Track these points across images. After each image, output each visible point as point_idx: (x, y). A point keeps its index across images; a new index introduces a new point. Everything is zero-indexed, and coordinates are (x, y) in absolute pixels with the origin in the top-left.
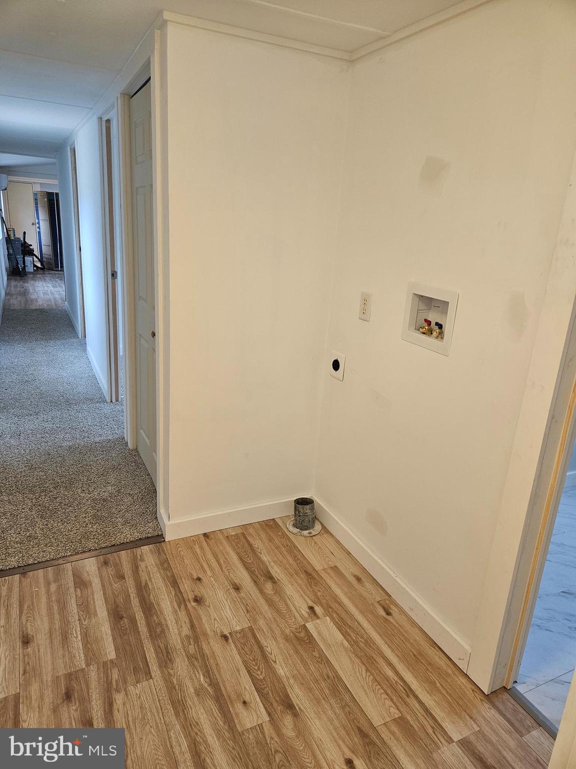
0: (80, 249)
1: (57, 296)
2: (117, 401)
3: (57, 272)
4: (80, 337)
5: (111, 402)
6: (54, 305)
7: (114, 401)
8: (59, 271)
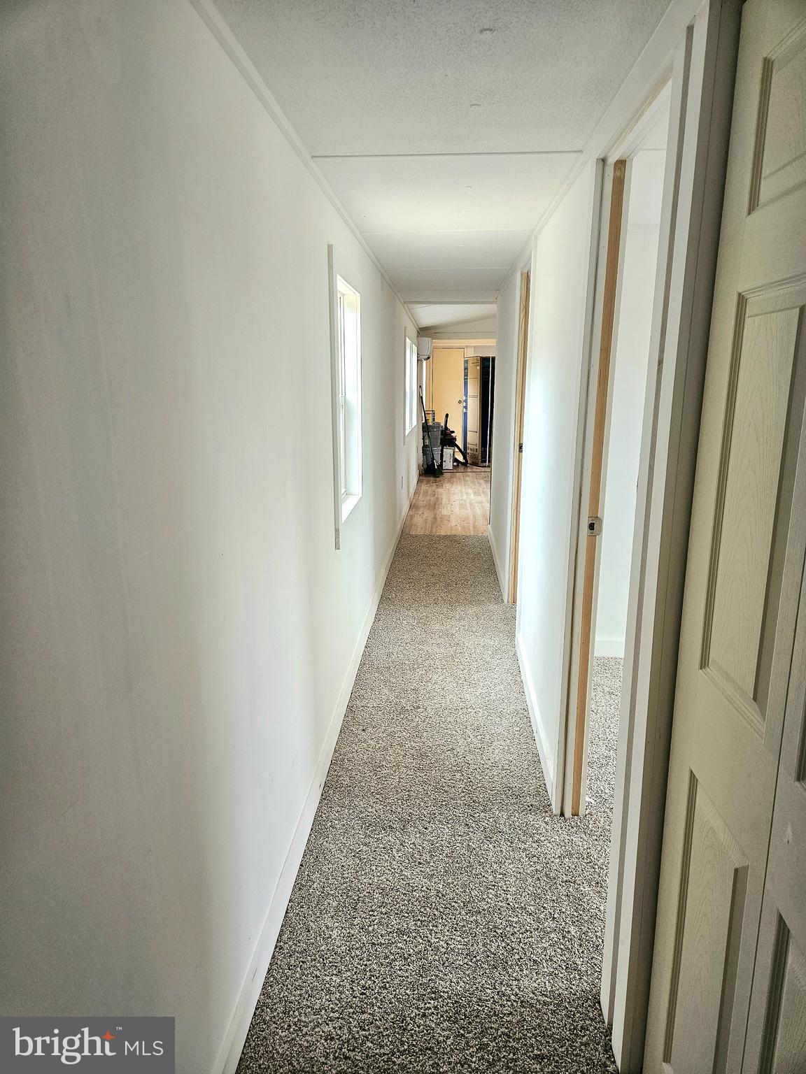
0: (521, 447)
1: (478, 511)
2: (575, 814)
3: (483, 469)
4: (506, 601)
5: (562, 814)
6: (471, 529)
7: (568, 813)
8: (485, 467)
